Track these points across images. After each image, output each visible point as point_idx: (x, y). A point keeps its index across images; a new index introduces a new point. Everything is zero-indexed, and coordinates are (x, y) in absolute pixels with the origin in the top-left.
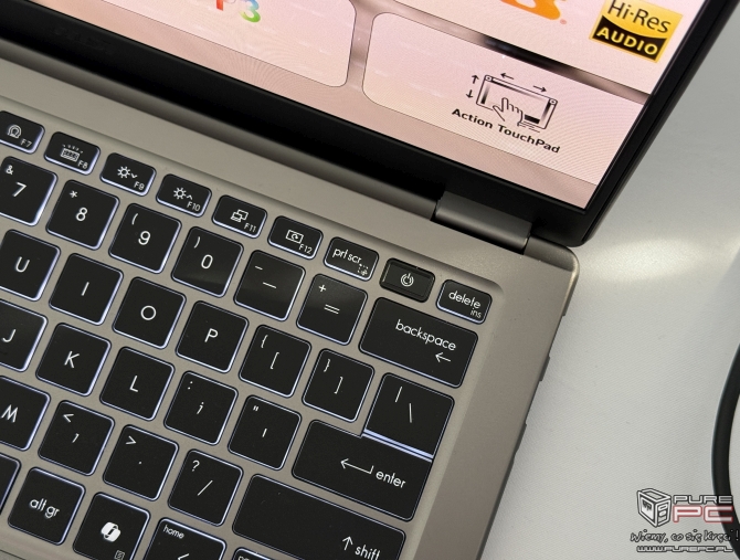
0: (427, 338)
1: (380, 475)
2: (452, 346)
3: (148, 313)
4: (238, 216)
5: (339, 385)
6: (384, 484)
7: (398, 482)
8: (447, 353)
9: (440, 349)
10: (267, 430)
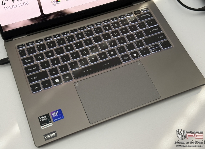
0: (145, 15)
1: (155, 30)
2: (149, 14)
3: (116, 34)
4: (114, 19)
5: (142, 25)
6: (156, 30)
7: (157, 29)
8: (149, 15)
9: (148, 15)
10: (140, 35)
